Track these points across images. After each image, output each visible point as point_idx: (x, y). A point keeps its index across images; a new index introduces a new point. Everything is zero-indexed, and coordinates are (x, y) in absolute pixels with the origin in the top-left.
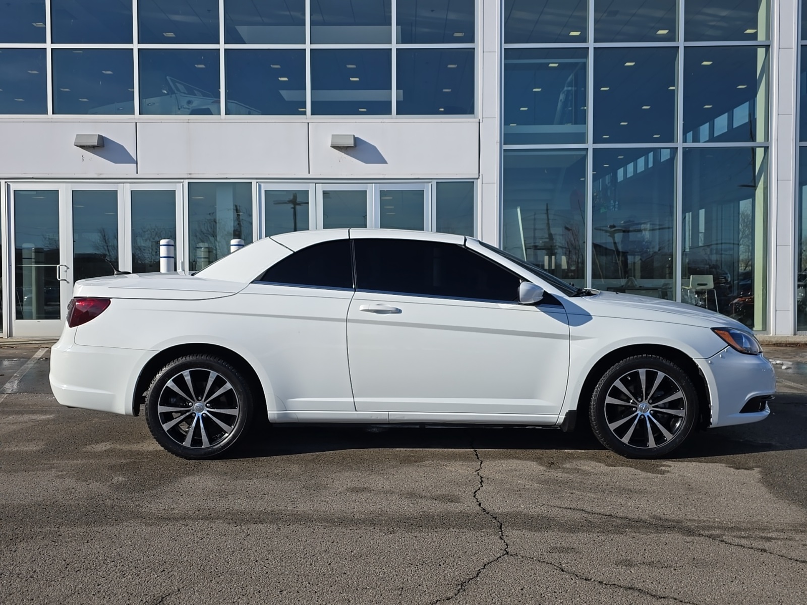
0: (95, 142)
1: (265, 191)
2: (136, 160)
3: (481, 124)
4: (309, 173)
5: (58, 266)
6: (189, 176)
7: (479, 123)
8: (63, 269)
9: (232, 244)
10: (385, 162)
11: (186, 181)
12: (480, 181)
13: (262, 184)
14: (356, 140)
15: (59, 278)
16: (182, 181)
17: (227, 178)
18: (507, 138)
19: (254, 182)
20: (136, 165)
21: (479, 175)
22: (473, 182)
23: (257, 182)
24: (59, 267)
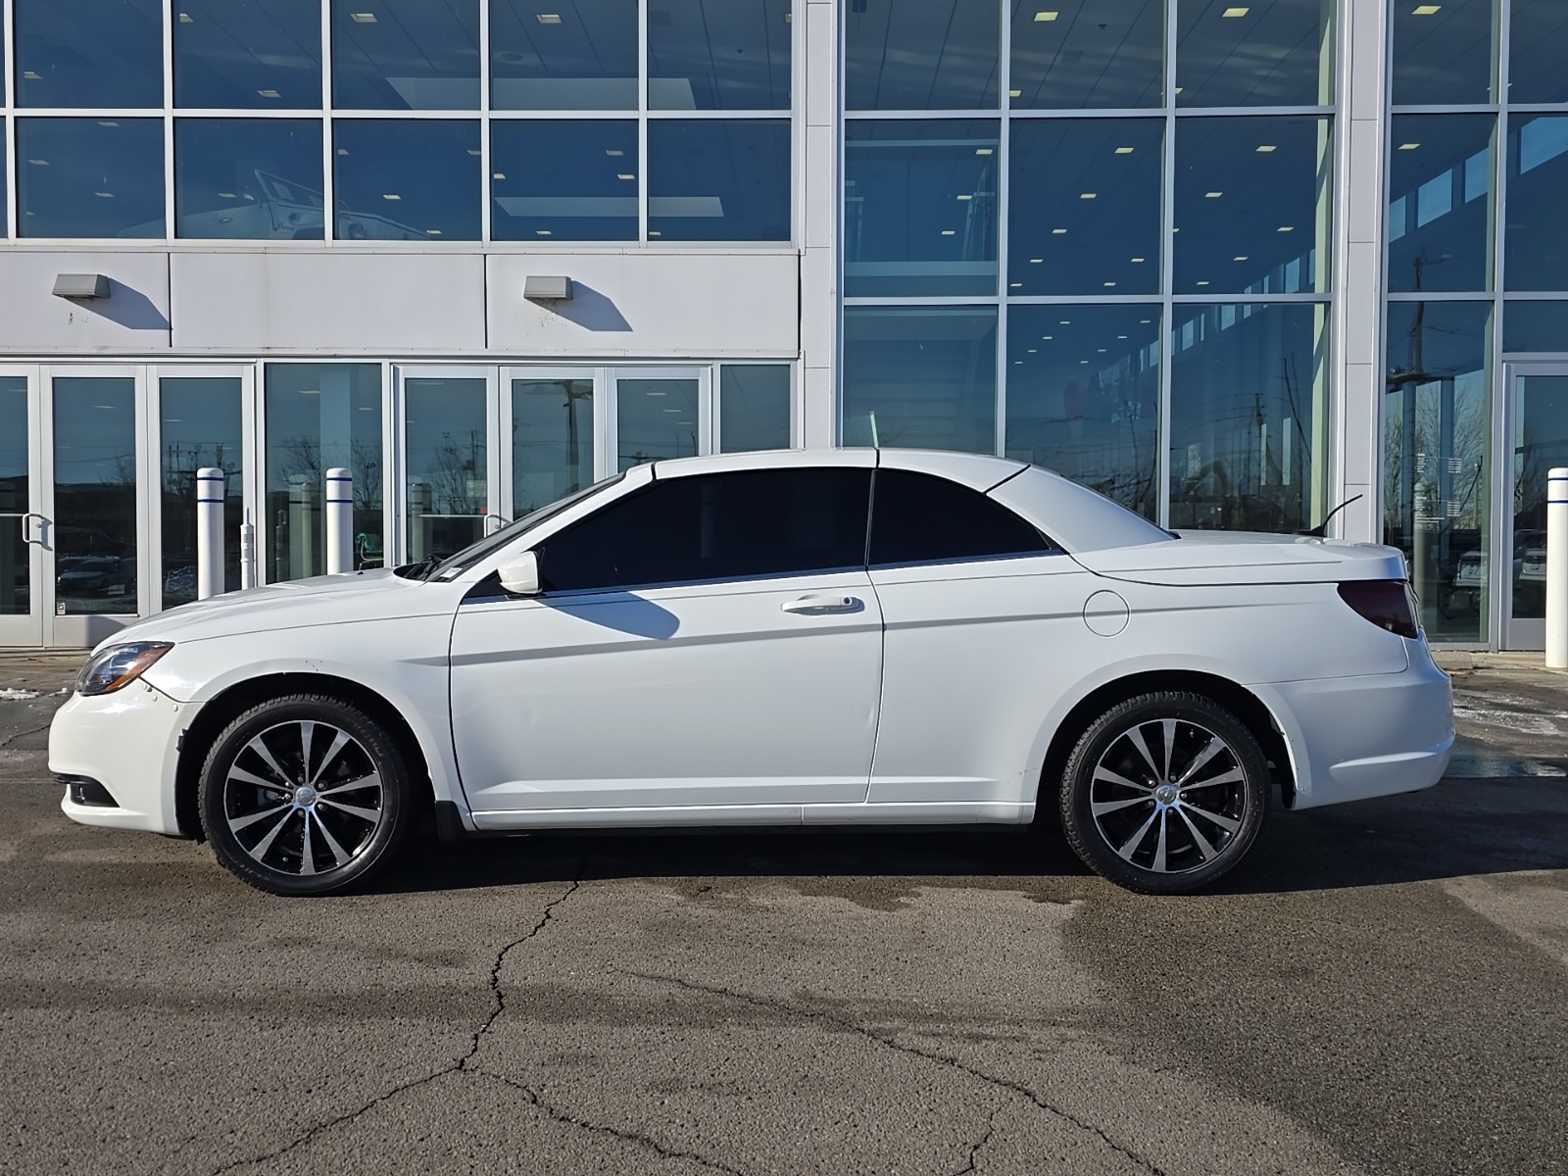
0: (90, 288)
1: (406, 379)
2: (168, 320)
3: (802, 258)
4: (486, 347)
5: (25, 516)
6: (266, 352)
7: (799, 256)
8: (34, 522)
9: (328, 476)
10: (627, 328)
11: (261, 362)
12: (800, 362)
13: (401, 367)
14: (571, 285)
15: (28, 538)
16: (254, 360)
17: (335, 356)
18: (850, 285)
19: (385, 363)
20: (168, 331)
21: (799, 353)
22: (789, 366)
23: (391, 364)
24: (28, 518)
